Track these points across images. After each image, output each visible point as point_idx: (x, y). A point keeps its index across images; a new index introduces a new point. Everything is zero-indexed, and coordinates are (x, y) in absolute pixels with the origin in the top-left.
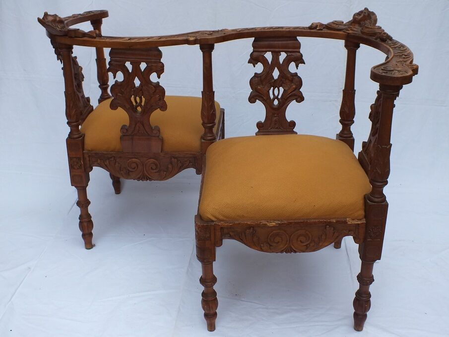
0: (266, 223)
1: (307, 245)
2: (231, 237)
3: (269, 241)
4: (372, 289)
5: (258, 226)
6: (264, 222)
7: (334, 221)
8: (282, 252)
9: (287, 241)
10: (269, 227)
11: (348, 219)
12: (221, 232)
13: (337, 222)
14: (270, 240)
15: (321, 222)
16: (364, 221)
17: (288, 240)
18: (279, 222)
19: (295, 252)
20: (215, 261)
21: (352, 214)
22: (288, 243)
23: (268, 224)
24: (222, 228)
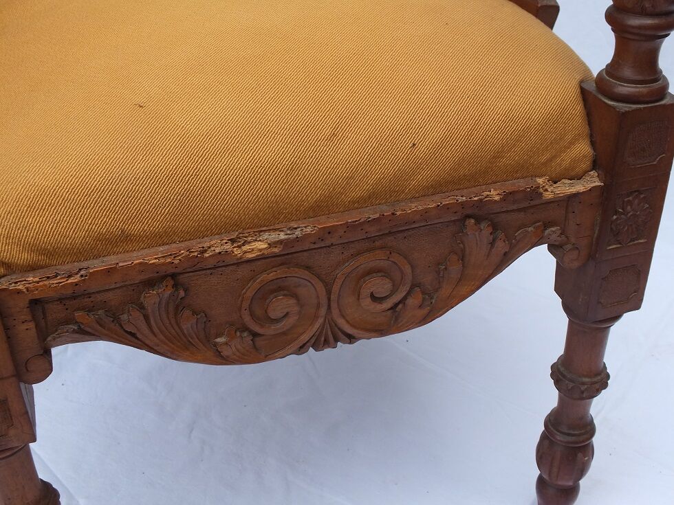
0: (228, 247)
1: (396, 305)
2: (84, 334)
3: (247, 319)
4: (600, 408)
5: (197, 265)
6: (218, 245)
7: (495, 194)
8: (301, 350)
9: (318, 306)
10: (240, 263)
11: (540, 181)
12: (34, 318)
13: (507, 197)
14: (252, 315)
15: (447, 207)
16: (593, 181)
17: (324, 301)
18: (282, 236)
19: (351, 339)
20: (34, 440)
21: (550, 160)
22: (323, 311)
23: (237, 252)
24: (35, 303)
